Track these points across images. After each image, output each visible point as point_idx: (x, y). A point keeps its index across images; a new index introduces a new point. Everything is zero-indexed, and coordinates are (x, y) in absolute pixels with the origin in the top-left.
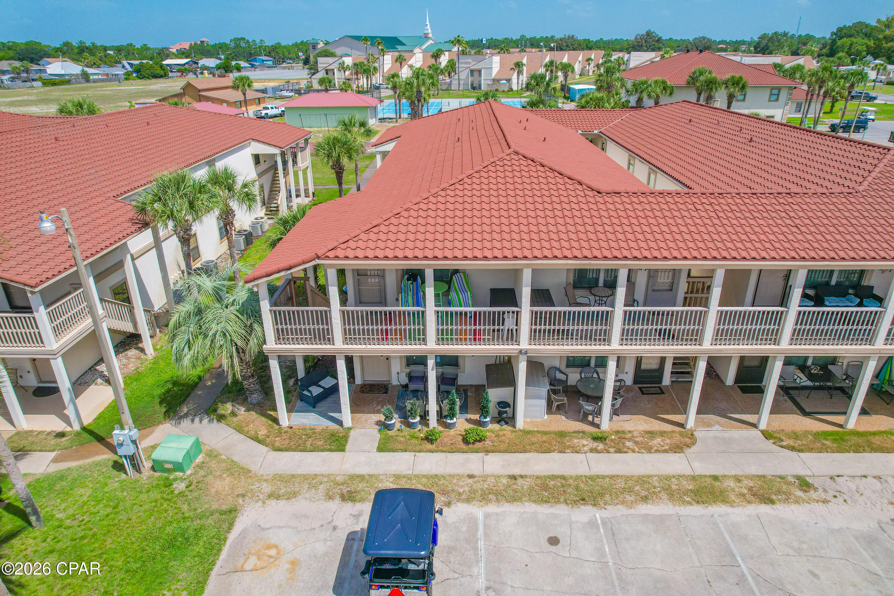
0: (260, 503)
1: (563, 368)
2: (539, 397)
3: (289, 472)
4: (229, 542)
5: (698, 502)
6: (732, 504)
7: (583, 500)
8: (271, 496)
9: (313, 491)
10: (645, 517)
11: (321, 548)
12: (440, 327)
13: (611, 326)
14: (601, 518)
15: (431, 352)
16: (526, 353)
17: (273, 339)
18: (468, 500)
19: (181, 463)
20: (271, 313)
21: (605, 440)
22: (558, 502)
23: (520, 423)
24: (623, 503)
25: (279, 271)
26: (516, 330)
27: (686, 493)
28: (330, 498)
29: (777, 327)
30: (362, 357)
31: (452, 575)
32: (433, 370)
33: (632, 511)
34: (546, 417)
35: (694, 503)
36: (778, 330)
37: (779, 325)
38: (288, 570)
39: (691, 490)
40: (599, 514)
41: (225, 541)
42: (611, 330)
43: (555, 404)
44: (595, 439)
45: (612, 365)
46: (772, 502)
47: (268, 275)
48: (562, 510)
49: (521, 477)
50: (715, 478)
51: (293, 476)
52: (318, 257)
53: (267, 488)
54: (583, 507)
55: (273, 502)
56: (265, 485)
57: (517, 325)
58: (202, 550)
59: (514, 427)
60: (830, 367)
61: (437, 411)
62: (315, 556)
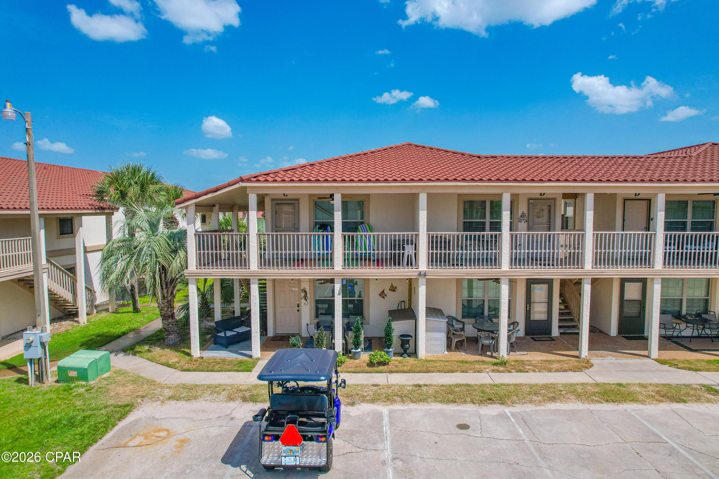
0: (159, 403)
1: (459, 318)
2: (438, 330)
3: (193, 383)
4: (116, 428)
5: (607, 401)
6: (643, 402)
7: (490, 399)
8: (170, 398)
9: (216, 395)
10: (556, 412)
11: (214, 431)
12: (347, 252)
13: (500, 249)
14: (510, 412)
15: (338, 274)
16: (425, 275)
17: (195, 264)
18: (373, 401)
19: (86, 370)
20: (196, 238)
21: (505, 364)
22: (465, 402)
23: (422, 353)
24: (531, 402)
25: (206, 193)
26: (415, 253)
27: (594, 394)
28: (231, 399)
29: (648, 251)
30: (274, 281)
31: (354, 450)
32: (339, 294)
33: (542, 408)
34: (446, 353)
35: (603, 401)
36: (650, 253)
37: (650, 249)
38: (175, 446)
39: (597, 392)
40: (507, 410)
41: (113, 426)
42: (500, 254)
43: (455, 340)
44: (495, 364)
45: (505, 289)
46: (684, 402)
47: (197, 197)
48: (470, 408)
49: (426, 385)
50: (620, 385)
51: (197, 386)
52: (242, 180)
53: (168, 393)
54: (490, 406)
55: (173, 402)
56: (167, 390)
57: (415, 250)
58: (86, 431)
59: (417, 357)
60: (704, 316)
61: (343, 344)
62: (208, 437)
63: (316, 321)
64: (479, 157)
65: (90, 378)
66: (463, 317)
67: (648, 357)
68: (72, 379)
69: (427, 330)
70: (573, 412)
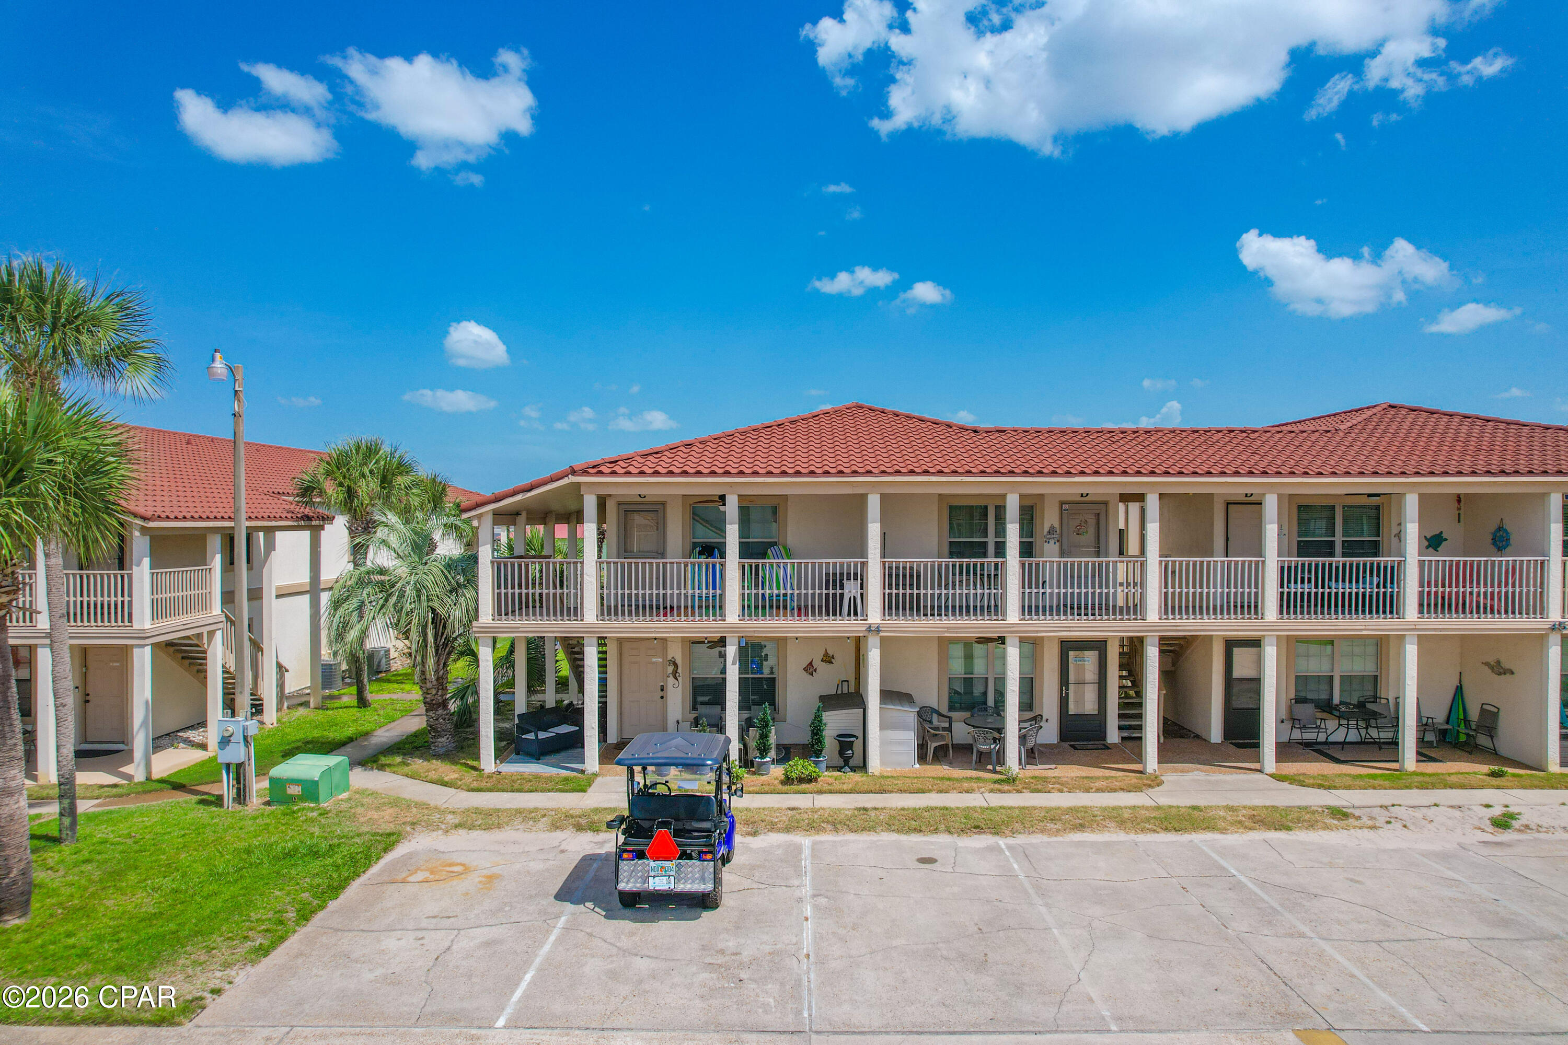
0: (440, 832)
1: (944, 710)
2: (903, 727)
3: (492, 807)
4: (382, 862)
5: (1167, 829)
6: (1223, 831)
7: (977, 827)
8: (459, 826)
9: (531, 823)
10: (1080, 844)
11: (536, 866)
12: (747, 592)
13: (1004, 587)
14: (1005, 844)
15: (733, 629)
16: (878, 630)
17: (491, 612)
18: (788, 830)
19: (317, 782)
20: (493, 568)
21: (1014, 780)
22: (936, 831)
23: (875, 764)
24: (1042, 831)
25: (514, 493)
26: (862, 594)
27: (1148, 820)
28: (557, 828)
29: (1254, 590)
30: (618, 639)
31: (755, 886)
32: (734, 664)
33: (1059, 839)
34: (917, 766)
35: (1158, 830)
36: (1256, 594)
37: (1256, 587)
38: (480, 882)
39: (1154, 818)
40: (1002, 842)
41: (378, 859)
42: (1004, 596)
43: (933, 745)
44: (997, 782)
45: (1013, 653)
46: (1289, 829)
47: (498, 499)
48: (943, 839)
49: (875, 809)
50: (1194, 808)
51: (498, 810)
52: (573, 472)
53: (451, 819)
54: (976, 836)
55: (462, 832)
56: (450, 816)
57: (862, 588)
58: (340, 862)
59: (866, 772)
60: (1369, 706)
61: (740, 750)
62: (528, 872)
63: (694, 715)
64: (975, 431)
65: (321, 798)
66: (951, 708)
67: (1260, 771)
68: (293, 799)
69: (883, 727)
70: (1108, 844)
